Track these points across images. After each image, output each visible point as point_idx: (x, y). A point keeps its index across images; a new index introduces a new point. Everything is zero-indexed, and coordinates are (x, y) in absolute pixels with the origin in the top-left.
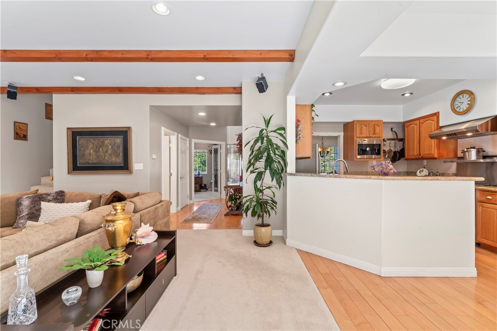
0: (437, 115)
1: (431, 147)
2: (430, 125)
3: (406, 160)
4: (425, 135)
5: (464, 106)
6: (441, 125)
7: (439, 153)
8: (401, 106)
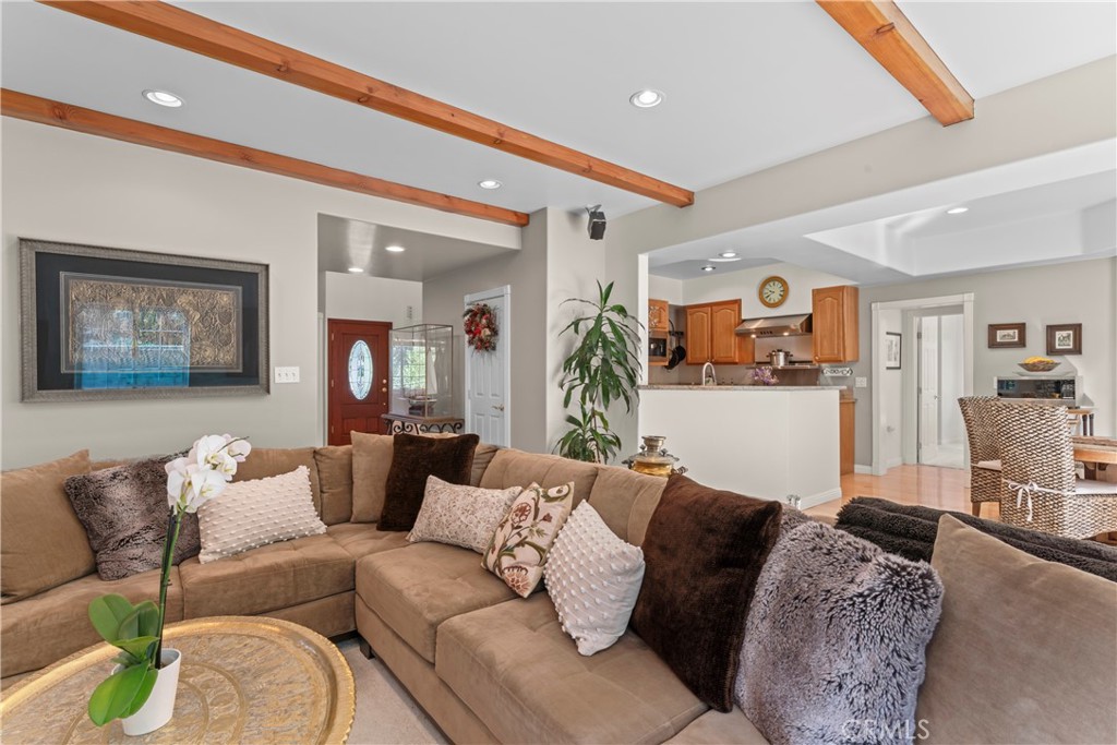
0: (738, 302)
1: (729, 346)
2: (728, 315)
3: (688, 364)
4: (719, 329)
5: (775, 297)
6: (743, 317)
7: (740, 355)
8: (680, 282)
